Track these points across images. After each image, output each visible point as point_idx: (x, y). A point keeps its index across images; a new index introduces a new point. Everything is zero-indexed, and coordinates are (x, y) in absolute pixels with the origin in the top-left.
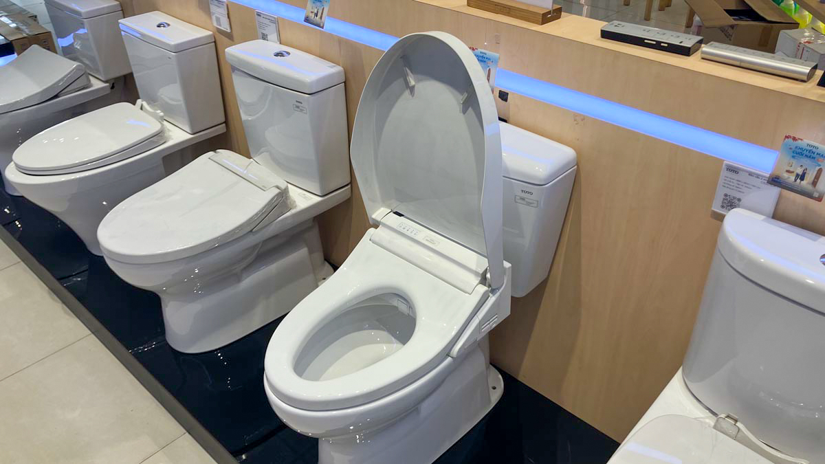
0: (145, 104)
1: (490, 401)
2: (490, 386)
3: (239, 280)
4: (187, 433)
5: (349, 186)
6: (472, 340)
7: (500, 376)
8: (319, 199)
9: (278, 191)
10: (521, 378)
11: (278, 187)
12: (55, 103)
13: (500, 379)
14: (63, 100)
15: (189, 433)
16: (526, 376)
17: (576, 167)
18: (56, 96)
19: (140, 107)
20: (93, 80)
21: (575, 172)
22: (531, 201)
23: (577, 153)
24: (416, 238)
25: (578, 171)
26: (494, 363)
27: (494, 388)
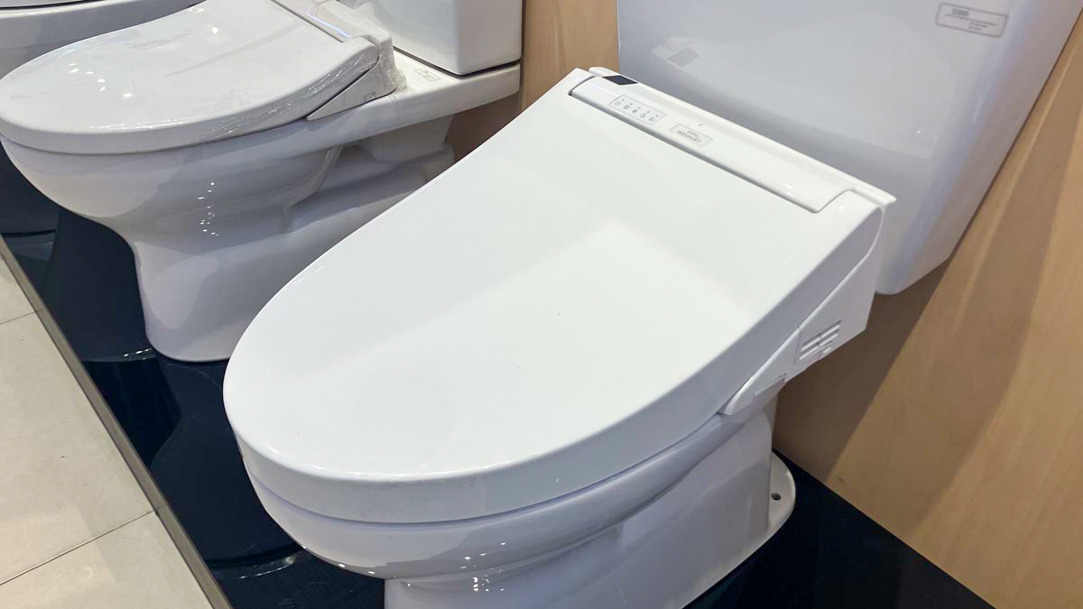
3: (285, 228)
4: (154, 513)
5: (517, 68)
8: (453, 81)
9: (367, 44)
11: (369, 38)
15: (157, 514)
22: (985, 18)
24: (654, 127)
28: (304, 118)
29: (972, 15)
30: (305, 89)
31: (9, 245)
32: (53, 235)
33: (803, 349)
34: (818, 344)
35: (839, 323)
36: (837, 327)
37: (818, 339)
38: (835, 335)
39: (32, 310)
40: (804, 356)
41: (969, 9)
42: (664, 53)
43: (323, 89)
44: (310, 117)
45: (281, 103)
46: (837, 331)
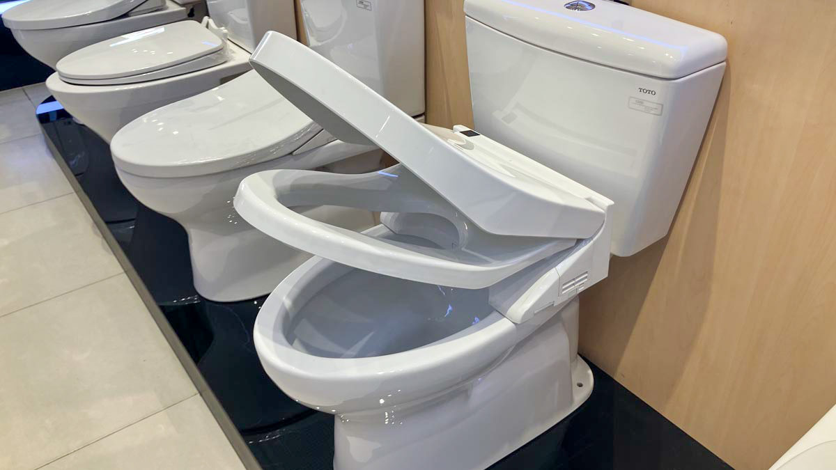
0: (211, 21)
1: (572, 401)
2: (575, 381)
4: (199, 395)
6: (546, 304)
7: (590, 372)
10: (618, 378)
12: (124, 22)
13: (589, 375)
14: (132, 20)
15: (201, 395)
16: (625, 376)
17: (724, 63)
18: (125, 15)
19: (205, 25)
20: (169, 4)
21: (723, 70)
23: (729, 45)
25: (728, 68)
26: (584, 354)
27: (580, 385)
28: (291, 153)
29: (645, 104)
30: (292, 137)
31: (111, 230)
32: (133, 222)
33: (564, 287)
34: (574, 284)
35: (587, 272)
36: (586, 275)
37: (573, 282)
38: (586, 280)
39: (122, 271)
40: (565, 292)
41: (644, 100)
42: (498, 115)
43: (302, 136)
44: (294, 153)
45: (277, 145)
46: (586, 277)
